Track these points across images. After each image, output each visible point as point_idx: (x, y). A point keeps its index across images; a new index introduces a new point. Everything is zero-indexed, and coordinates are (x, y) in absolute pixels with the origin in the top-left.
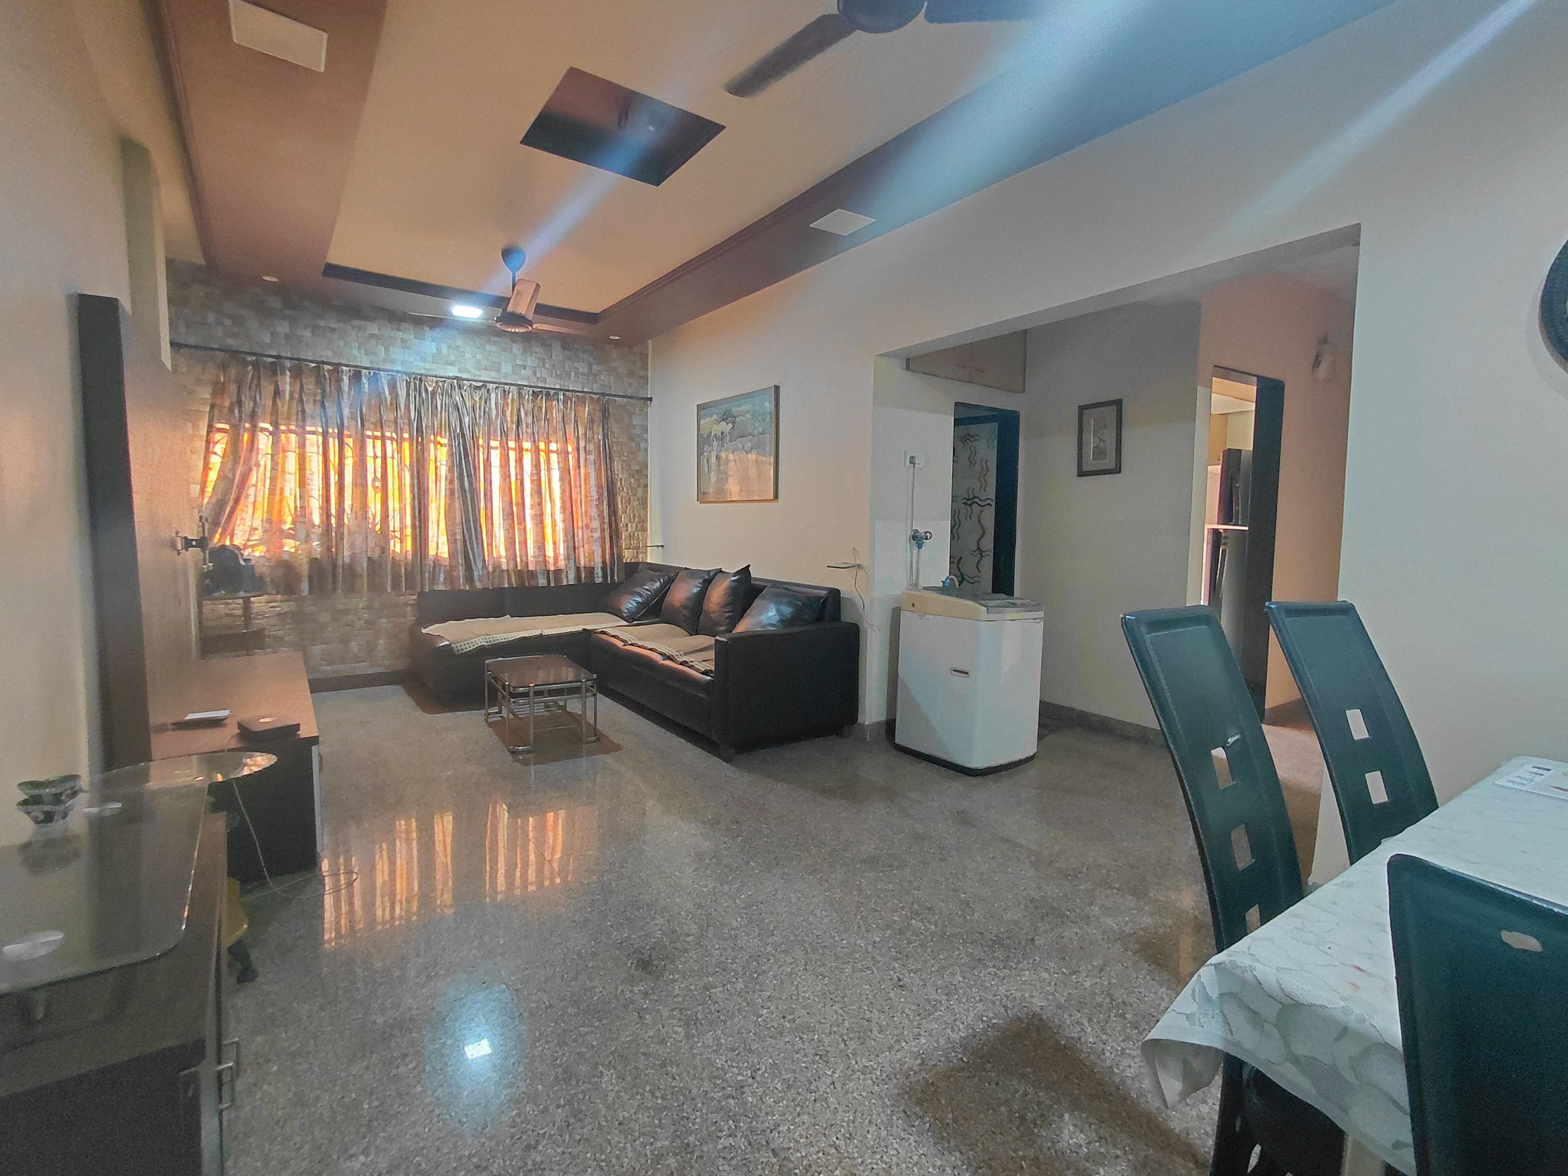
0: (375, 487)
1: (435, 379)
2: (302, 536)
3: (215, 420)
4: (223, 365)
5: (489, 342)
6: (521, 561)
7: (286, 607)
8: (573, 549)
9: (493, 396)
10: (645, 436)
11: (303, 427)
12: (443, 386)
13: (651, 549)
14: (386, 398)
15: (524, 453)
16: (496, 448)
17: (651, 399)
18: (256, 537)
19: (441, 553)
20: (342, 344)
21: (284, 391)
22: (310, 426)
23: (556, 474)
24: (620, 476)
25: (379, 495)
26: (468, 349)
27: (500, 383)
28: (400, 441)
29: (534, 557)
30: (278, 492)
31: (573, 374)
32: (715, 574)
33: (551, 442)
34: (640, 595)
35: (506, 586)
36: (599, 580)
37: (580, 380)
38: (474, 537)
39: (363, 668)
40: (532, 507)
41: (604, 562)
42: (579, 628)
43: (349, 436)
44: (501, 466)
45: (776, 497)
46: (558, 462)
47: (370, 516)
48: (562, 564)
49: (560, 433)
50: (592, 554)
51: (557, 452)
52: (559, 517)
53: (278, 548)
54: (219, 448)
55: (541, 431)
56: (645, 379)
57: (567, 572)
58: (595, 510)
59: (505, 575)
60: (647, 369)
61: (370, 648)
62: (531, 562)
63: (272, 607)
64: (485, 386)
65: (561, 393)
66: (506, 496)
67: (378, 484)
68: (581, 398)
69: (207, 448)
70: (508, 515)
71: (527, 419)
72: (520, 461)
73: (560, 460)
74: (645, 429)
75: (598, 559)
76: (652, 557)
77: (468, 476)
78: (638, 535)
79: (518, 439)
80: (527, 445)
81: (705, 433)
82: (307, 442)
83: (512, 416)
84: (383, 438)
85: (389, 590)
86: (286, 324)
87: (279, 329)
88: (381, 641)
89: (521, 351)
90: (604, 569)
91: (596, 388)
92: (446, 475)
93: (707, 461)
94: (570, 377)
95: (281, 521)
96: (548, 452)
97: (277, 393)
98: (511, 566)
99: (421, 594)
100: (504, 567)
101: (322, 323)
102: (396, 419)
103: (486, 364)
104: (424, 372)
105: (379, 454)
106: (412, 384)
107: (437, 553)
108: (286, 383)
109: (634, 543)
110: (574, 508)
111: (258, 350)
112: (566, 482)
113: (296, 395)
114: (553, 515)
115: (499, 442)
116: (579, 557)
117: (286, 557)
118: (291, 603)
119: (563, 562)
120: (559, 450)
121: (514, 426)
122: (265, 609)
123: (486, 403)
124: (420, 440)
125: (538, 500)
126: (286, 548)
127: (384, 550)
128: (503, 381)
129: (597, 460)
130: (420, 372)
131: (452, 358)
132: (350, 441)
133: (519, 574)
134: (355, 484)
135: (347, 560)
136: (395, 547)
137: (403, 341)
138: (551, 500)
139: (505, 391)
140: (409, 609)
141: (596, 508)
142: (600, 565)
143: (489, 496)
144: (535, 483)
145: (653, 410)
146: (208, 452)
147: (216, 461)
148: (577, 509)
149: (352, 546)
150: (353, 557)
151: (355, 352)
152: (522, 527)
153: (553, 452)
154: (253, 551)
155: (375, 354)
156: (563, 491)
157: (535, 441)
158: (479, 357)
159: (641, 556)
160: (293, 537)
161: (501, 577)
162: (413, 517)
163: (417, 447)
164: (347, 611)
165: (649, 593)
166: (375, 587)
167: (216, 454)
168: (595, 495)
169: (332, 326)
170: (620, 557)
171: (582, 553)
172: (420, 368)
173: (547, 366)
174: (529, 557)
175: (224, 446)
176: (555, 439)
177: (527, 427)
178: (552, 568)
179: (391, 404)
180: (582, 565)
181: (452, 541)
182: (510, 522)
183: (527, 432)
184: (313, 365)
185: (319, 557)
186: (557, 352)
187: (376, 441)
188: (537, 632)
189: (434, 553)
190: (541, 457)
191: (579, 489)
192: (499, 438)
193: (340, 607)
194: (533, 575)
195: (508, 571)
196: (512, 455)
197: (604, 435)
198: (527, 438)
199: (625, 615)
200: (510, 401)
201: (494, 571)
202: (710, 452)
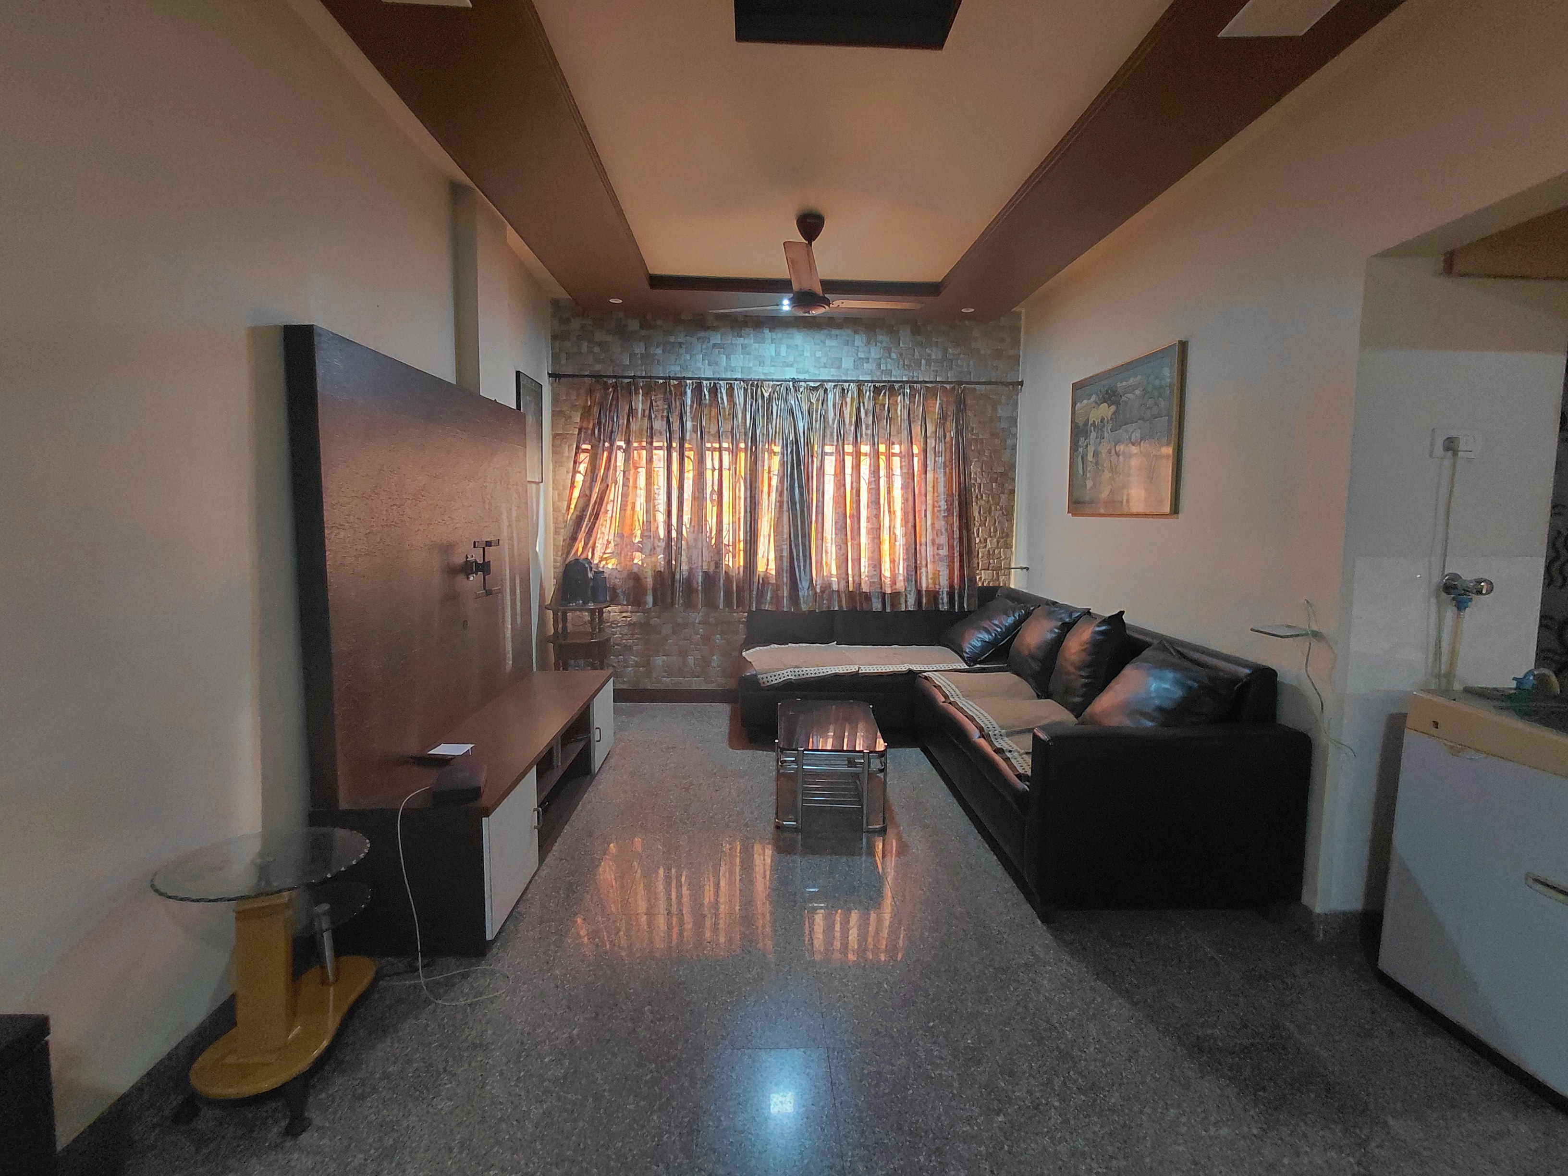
0: (712, 500)
1: (771, 383)
2: (647, 549)
3: (582, 442)
4: (590, 391)
5: (830, 336)
6: (854, 581)
7: (636, 618)
8: (914, 569)
9: (830, 396)
10: (1013, 430)
11: (651, 443)
12: (780, 389)
13: (1015, 572)
14: (724, 409)
15: (862, 458)
16: (831, 454)
17: (1021, 383)
18: (609, 551)
19: (771, 569)
20: (688, 357)
21: (637, 410)
22: (657, 441)
23: (898, 482)
24: (979, 481)
25: (715, 508)
26: (808, 347)
27: (838, 381)
28: (734, 452)
29: (867, 576)
30: (629, 507)
31: (923, 362)
32: (1080, 617)
33: (893, 444)
34: (988, 632)
35: (836, 608)
36: (944, 607)
37: (932, 368)
38: (801, 555)
39: (697, 684)
40: (868, 520)
41: (951, 586)
42: (904, 668)
43: (690, 449)
44: (835, 475)
45: (1175, 509)
46: (901, 467)
47: (708, 530)
48: (900, 585)
49: (905, 433)
50: (937, 575)
51: (900, 455)
52: (899, 531)
53: (630, 561)
54: (582, 468)
55: (882, 431)
56: (1016, 359)
57: (906, 596)
58: (943, 523)
59: (835, 596)
60: (1019, 349)
61: (706, 662)
62: (866, 581)
63: (624, 617)
64: (822, 386)
65: (907, 386)
66: (839, 507)
67: (715, 497)
68: (931, 390)
69: (574, 468)
70: (841, 528)
71: (867, 419)
72: (857, 467)
73: (904, 464)
74: (1013, 421)
75: (944, 581)
76: (1016, 581)
77: (799, 487)
78: (1000, 552)
79: (856, 443)
80: (865, 448)
81: (1080, 421)
82: (654, 457)
83: (851, 417)
84: (720, 450)
85: (721, 607)
86: (642, 345)
87: (637, 351)
88: (715, 658)
89: (865, 342)
90: (951, 594)
91: (951, 376)
92: (777, 486)
93: (1082, 459)
94: (920, 366)
95: (632, 535)
96: (889, 456)
97: (631, 412)
98: (842, 588)
99: (750, 612)
100: (835, 587)
101: (672, 339)
102: (732, 428)
103: (825, 361)
104: (762, 377)
105: (717, 467)
106: (749, 391)
107: (767, 569)
108: (639, 404)
109: (994, 562)
110: (917, 520)
111: (619, 373)
112: (910, 490)
113: (647, 413)
114: (891, 529)
115: (834, 447)
116: (921, 579)
117: (636, 570)
118: (639, 614)
119: (902, 584)
120: (903, 453)
121: (853, 428)
122: (619, 618)
123: (823, 404)
124: (754, 450)
125: (875, 512)
126: (636, 561)
127: (718, 565)
128: (843, 378)
129: (948, 463)
130: (757, 377)
131: (791, 359)
132: (691, 454)
133: (851, 595)
134: (694, 498)
135: (685, 574)
136: (728, 561)
137: (744, 347)
138: (889, 512)
139: (843, 389)
140: (741, 626)
141: (944, 520)
142: (946, 589)
143: (820, 509)
144: (874, 492)
145: (1024, 397)
146: (575, 472)
147: (579, 478)
148: (920, 522)
149: (690, 561)
150: (691, 570)
151: (700, 364)
152: (856, 542)
153: (894, 455)
154: (607, 564)
155: (717, 364)
156: (905, 500)
157: (874, 444)
158: (818, 354)
159: (1002, 578)
160: (640, 550)
161: (830, 599)
162: (746, 533)
163: (751, 457)
164: (685, 625)
165: (999, 630)
166: (710, 603)
167: (580, 472)
168: (943, 505)
169: (680, 340)
170: (972, 580)
171: (924, 574)
172: (757, 374)
173: (894, 355)
174: (863, 577)
175: (586, 465)
176: (899, 440)
177: (867, 429)
178: (888, 591)
179: (729, 414)
180: (924, 589)
181: (779, 558)
182: (843, 536)
183: (866, 434)
184: (661, 381)
185: (662, 570)
186: (906, 339)
187: (714, 453)
188: (853, 669)
189: (764, 570)
190: (880, 460)
191: (924, 498)
192: (835, 443)
193: (679, 620)
194: (867, 597)
195: (838, 591)
196: (849, 460)
197: (957, 433)
198: (867, 440)
199: (966, 655)
200: (849, 400)
201: (822, 592)
202: (1087, 446)
